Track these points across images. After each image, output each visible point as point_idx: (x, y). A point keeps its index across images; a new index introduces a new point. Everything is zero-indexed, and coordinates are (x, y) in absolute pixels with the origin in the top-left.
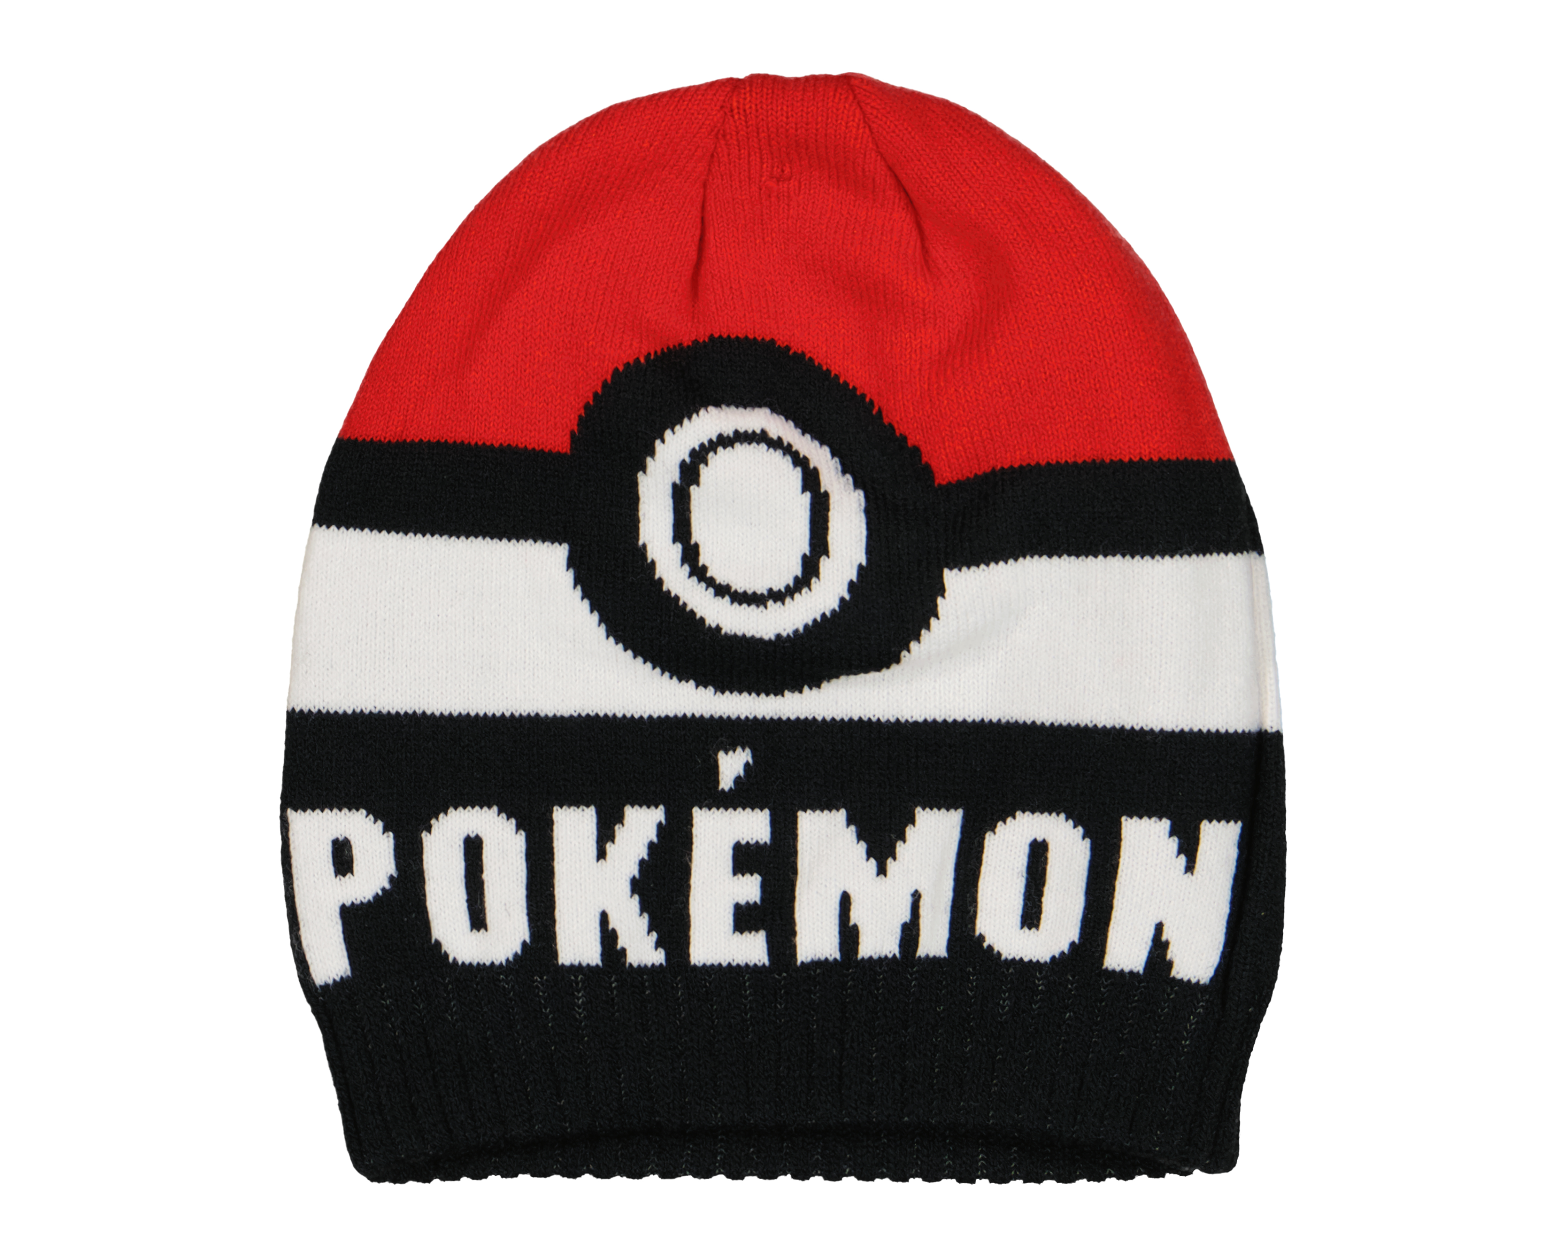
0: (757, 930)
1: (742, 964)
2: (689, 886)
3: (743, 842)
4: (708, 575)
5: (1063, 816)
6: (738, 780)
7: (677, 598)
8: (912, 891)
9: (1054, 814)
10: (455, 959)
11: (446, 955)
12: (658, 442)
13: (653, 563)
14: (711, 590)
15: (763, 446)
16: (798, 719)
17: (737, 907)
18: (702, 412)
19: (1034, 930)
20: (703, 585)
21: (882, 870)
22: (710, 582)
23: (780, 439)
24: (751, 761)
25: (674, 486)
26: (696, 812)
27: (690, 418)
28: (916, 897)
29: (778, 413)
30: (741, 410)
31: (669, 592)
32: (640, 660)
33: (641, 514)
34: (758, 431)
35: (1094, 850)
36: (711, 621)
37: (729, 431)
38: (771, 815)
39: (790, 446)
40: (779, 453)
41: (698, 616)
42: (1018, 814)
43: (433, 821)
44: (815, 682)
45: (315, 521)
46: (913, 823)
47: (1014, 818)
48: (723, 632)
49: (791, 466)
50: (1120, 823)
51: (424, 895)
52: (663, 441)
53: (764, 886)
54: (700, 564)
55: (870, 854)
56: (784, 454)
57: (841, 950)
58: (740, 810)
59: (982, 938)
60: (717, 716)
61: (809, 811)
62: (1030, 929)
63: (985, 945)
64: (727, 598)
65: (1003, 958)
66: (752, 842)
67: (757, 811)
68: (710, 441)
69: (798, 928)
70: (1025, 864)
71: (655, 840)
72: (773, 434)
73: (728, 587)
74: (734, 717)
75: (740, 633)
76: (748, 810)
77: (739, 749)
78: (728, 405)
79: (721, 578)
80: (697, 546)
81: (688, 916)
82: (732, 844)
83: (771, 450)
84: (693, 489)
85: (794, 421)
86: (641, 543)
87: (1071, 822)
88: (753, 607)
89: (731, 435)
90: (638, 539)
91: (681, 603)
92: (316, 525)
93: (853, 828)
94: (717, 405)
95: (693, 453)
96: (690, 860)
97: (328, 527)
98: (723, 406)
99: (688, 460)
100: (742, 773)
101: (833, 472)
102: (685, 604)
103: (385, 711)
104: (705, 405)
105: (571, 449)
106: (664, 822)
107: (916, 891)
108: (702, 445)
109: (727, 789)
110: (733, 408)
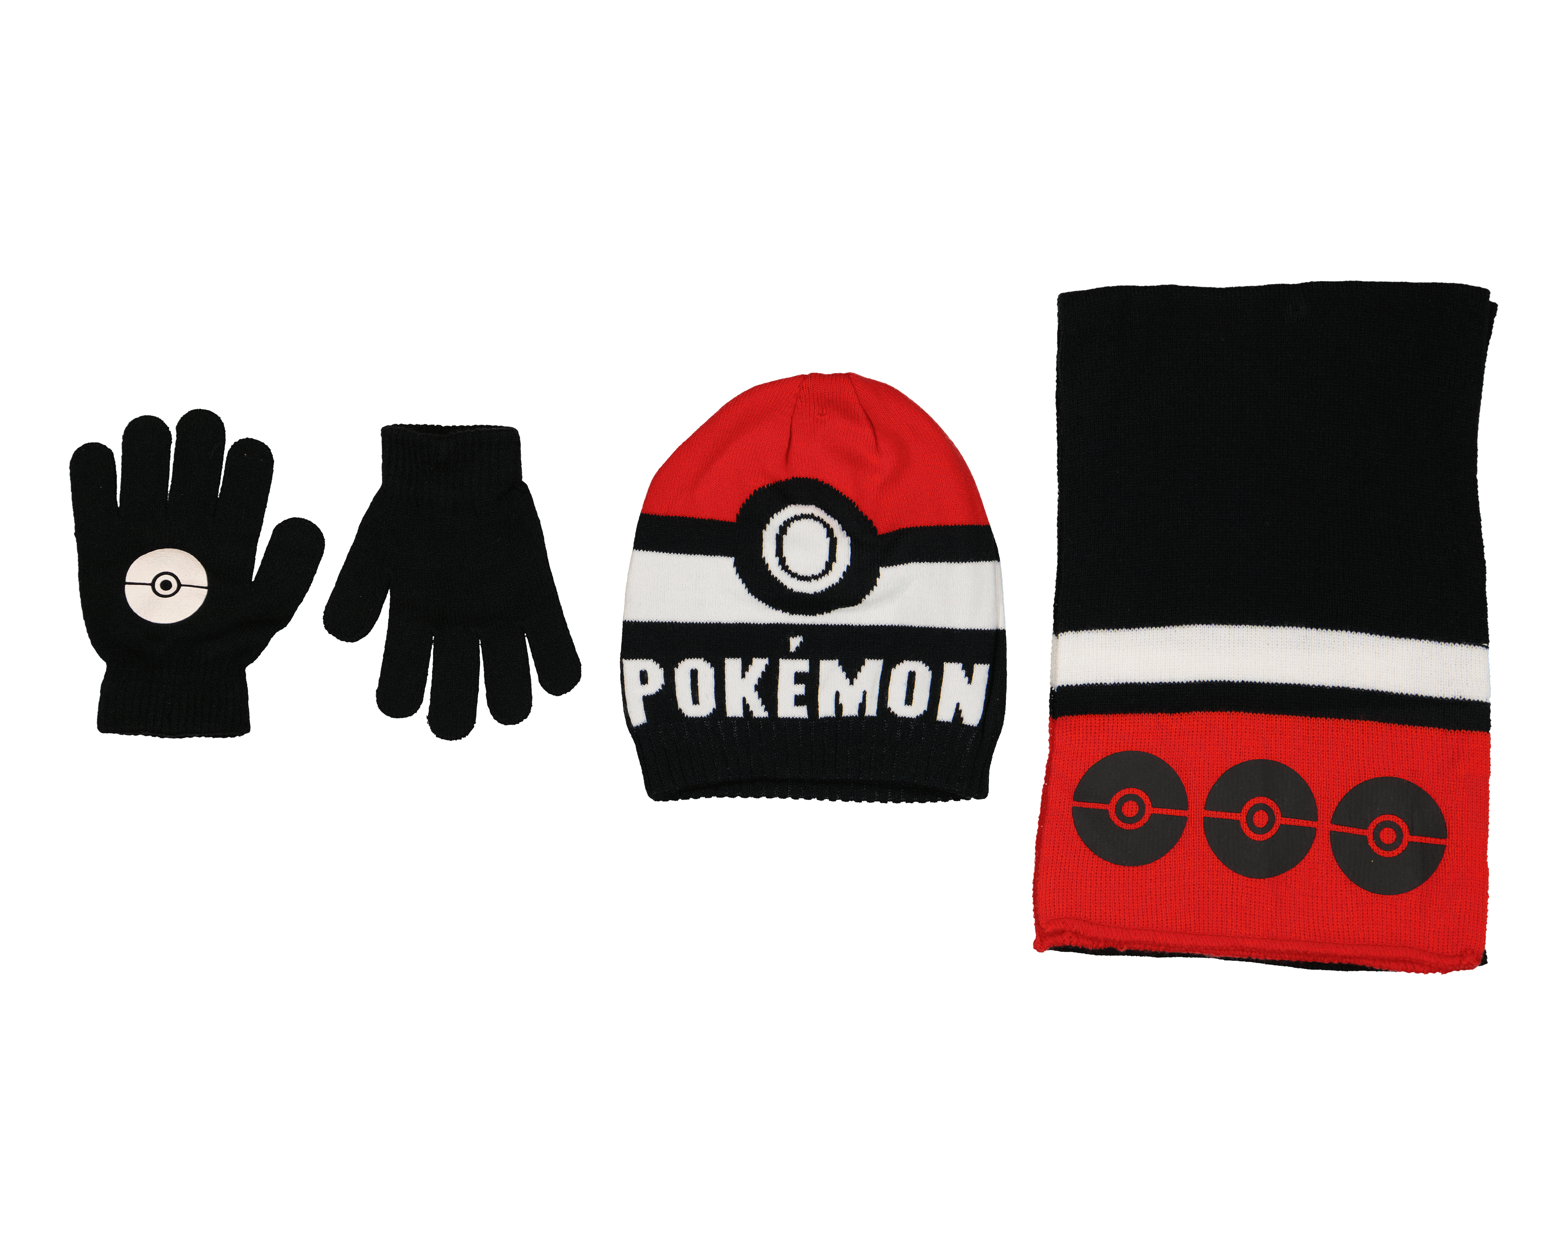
0: (803, 705)
1: (798, 718)
2: (777, 688)
3: (799, 672)
4: (789, 569)
5: (921, 662)
6: (797, 648)
7: (776, 578)
8: (863, 691)
9: (918, 661)
10: (687, 716)
11: (684, 714)
12: (771, 518)
13: (767, 564)
14: (790, 575)
15: (812, 520)
16: (821, 625)
17: (796, 696)
18: (789, 507)
19: (910, 706)
20: (787, 573)
21: (852, 683)
22: (790, 572)
23: (819, 517)
24: (802, 641)
25: (777, 535)
26: (780, 660)
27: (784, 509)
28: (865, 693)
29: (818, 507)
30: (804, 506)
31: (773, 576)
32: (761, 602)
33: (763, 546)
34: (810, 514)
35: (933, 675)
36: (789, 587)
37: (799, 514)
38: (810, 662)
39: (822, 519)
40: (818, 522)
41: (784, 585)
42: (904, 661)
43: (679, 664)
44: (829, 611)
45: (634, 548)
46: (864, 665)
47: (903, 663)
48: (794, 591)
49: (823, 527)
50: (943, 665)
51: (675, 692)
52: (773, 518)
53: (806, 689)
54: (786, 565)
55: (847, 676)
56: (820, 523)
57: (835, 713)
58: (797, 659)
59: (890, 709)
60: (790, 624)
61: (824, 660)
62: (908, 705)
63: (891, 711)
64: (796, 578)
65: (898, 716)
66: (802, 672)
67: (804, 660)
68: (792, 518)
69: (819, 705)
70: (907, 680)
71: (764, 671)
72: (816, 515)
73: (796, 574)
74: (796, 624)
75: (800, 592)
76: (801, 660)
77: (798, 636)
78: (799, 504)
79: (794, 571)
80: (785, 558)
81: (777, 699)
82: (794, 673)
83: (815, 521)
84: (784, 536)
85: (824, 510)
86: (763, 557)
87: (924, 664)
88: (806, 581)
89: (800, 515)
90: (762, 556)
91: (778, 580)
92: (635, 550)
93: (841, 666)
94: (795, 504)
95: (785, 522)
96: (778, 678)
97: (639, 550)
98: (797, 504)
99: (782, 525)
100: (799, 646)
101: (839, 530)
102: (779, 580)
103: (660, 621)
104: (790, 504)
105: (737, 521)
106: (768, 664)
107: (865, 691)
108: (788, 519)
109: (793, 652)
110: (801, 505)
